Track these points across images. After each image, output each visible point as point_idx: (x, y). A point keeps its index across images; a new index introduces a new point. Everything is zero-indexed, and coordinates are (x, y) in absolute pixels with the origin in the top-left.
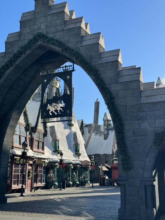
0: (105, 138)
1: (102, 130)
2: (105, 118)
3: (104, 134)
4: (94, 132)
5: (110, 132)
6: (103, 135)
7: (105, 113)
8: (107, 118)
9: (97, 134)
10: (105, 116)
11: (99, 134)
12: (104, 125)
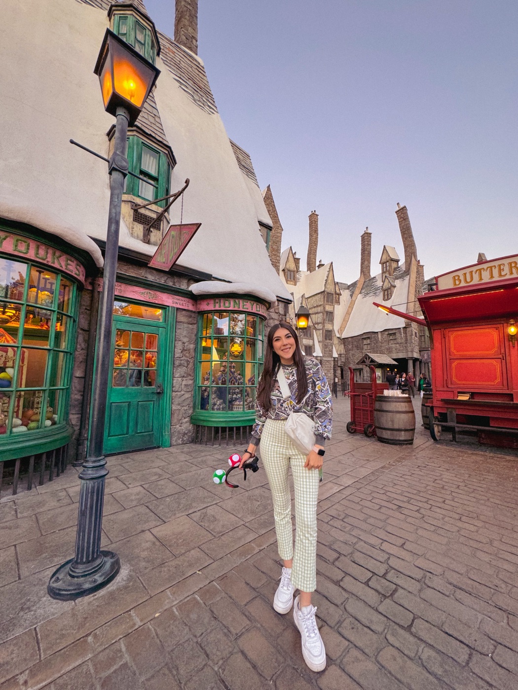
0: (386, 296)
1: (379, 283)
2: (384, 257)
3: (384, 287)
4: (360, 293)
5: (397, 283)
6: (382, 294)
7: (384, 247)
8: (389, 256)
9: (368, 294)
10: (385, 251)
11: (371, 294)
12: (383, 272)
